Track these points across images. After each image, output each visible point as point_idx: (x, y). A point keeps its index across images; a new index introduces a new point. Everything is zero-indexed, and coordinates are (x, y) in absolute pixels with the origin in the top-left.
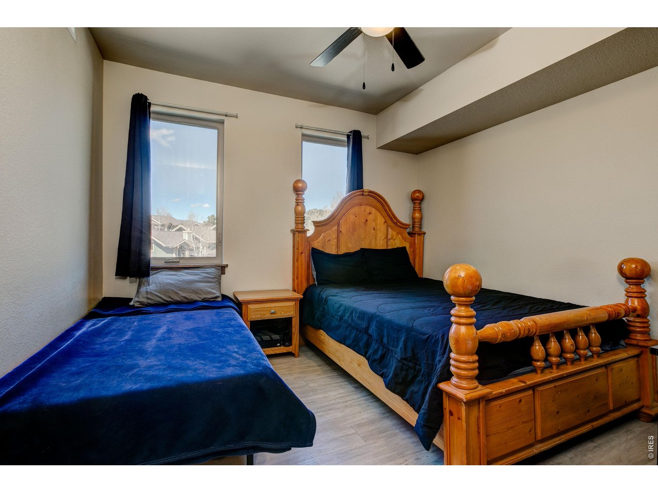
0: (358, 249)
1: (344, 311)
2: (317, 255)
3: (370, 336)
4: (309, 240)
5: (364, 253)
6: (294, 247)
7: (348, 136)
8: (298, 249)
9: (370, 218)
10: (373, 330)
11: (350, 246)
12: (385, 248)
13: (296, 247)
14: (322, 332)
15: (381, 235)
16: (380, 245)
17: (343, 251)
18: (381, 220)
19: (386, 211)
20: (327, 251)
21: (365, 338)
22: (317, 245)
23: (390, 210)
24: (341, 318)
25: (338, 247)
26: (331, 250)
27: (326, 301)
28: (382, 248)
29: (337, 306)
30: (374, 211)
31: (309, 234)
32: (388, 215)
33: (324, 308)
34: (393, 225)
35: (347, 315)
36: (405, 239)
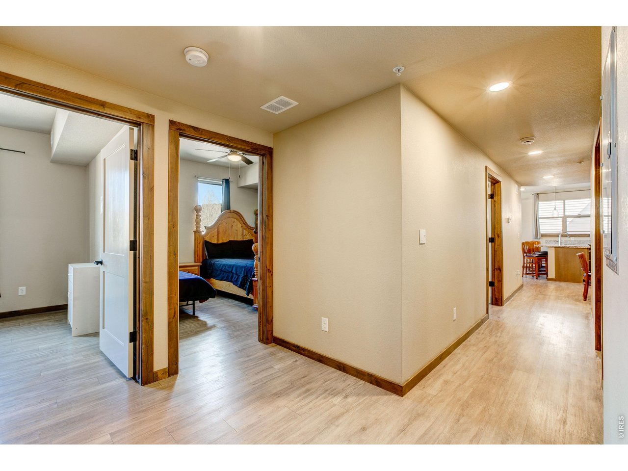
0: (228, 241)
1: (222, 267)
2: (207, 244)
3: (233, 273)
4: (203, 237)
5: (231, 243)
6: (195, 240)
7: (223, 181)
8: (197, 241)
9: (234, 224)
10: (234, 271)
11: (224, 239)
12: (242, 240)
13: (196, 240)
14: (212, 279)
15: (240, 233)
16: (240, 238)
17: (220, 242)
18: (239, 225)
19: (242, 220)
20: (212, 242)
21: (231, 274)
22: (207, 239)
23: (245, 220)
24: (221, 270)
25: (218, 240)
26: (214, 241)
27: (214, 264)
28: (240, 240)
29: (219, 265)
30: (236, 221)
31: (203, 233)
32: (244, 223)
33: (213, 268)
34: (246, 228)
35: (224, 268)
36: (252, 235)
